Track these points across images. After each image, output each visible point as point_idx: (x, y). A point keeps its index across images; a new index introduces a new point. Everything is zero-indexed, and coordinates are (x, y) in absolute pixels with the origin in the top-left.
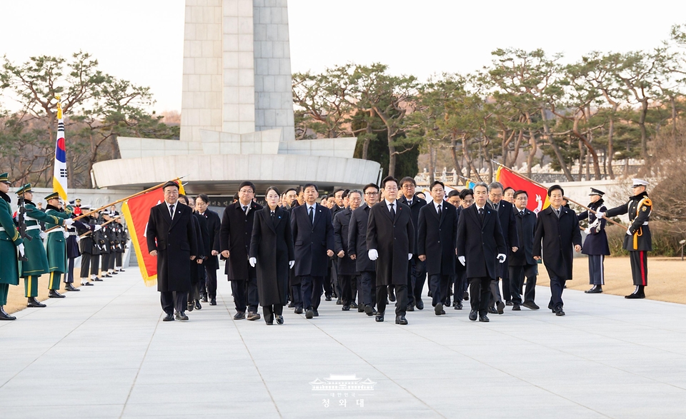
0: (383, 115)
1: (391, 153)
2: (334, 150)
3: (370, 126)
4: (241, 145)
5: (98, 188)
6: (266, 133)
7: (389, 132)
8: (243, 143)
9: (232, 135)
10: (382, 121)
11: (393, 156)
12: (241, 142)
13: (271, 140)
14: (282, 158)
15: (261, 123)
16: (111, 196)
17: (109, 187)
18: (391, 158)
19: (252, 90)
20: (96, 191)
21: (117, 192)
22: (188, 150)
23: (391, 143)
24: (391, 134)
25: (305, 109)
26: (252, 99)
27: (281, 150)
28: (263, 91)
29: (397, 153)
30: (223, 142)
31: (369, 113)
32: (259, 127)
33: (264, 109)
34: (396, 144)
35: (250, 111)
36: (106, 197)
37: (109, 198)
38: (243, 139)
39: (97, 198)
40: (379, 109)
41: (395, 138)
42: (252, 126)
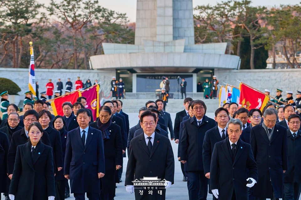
0: (248, 28)
1: (252, 48)
2: (215, 49)
3: (242, 33)
4: (164, 48)
5: (93, 69)
6: (177, 41)
7: (251, 37)
8: (166, 47)
9: (159, 42)
10: (247, 31)
11: (253, 50)
12: (164, 46)
13: (180, 45)
14: (186, 54)
15: (177, 35)
16: (99, 74)
17: (98, 69)
18: (252, 51)
19: (172, 19)
20: (92, 71)
21: (102, 71)
22: (139, 49)
23: (252, 43)
24: (252, 38)
25: (206, 25)
26: (171, 23)
27: (185, 50)
28: (178, 19)
29: (255, 48)
30: (155, 46)
31: (241, 26)
32: (175, 38)
33: (178, 28)
34: (254, 43)
35: (170, 29)
36: (96, 75)
37: (98, 74)
38: (165, 44)
39: (92, 75)
40: (246, 25)
41: (254, 40)
42: (171, 37)
